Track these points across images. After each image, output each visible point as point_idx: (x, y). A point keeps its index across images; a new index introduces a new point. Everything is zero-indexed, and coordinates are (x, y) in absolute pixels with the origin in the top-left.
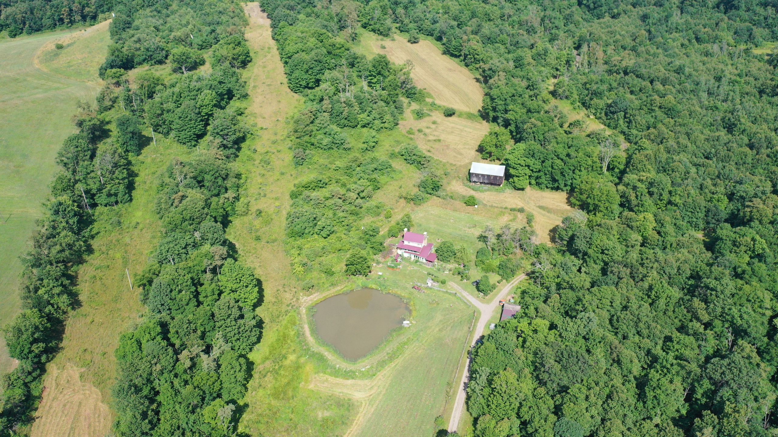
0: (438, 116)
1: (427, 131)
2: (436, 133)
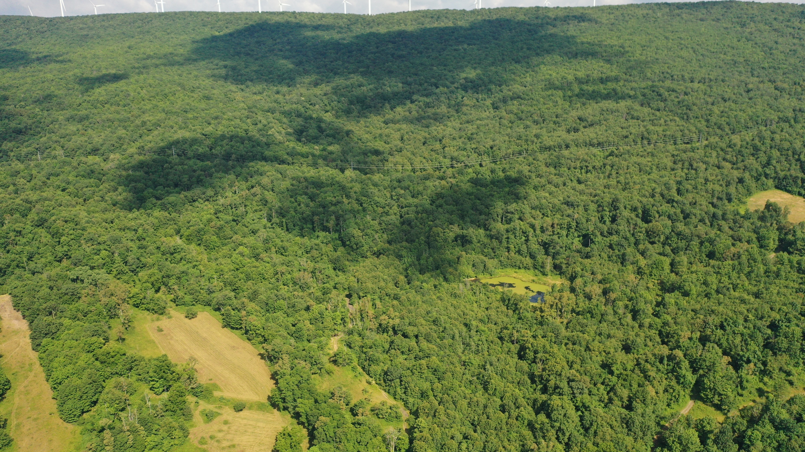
0: (228, 413)
1: (220, 435)
2: (229, 437)
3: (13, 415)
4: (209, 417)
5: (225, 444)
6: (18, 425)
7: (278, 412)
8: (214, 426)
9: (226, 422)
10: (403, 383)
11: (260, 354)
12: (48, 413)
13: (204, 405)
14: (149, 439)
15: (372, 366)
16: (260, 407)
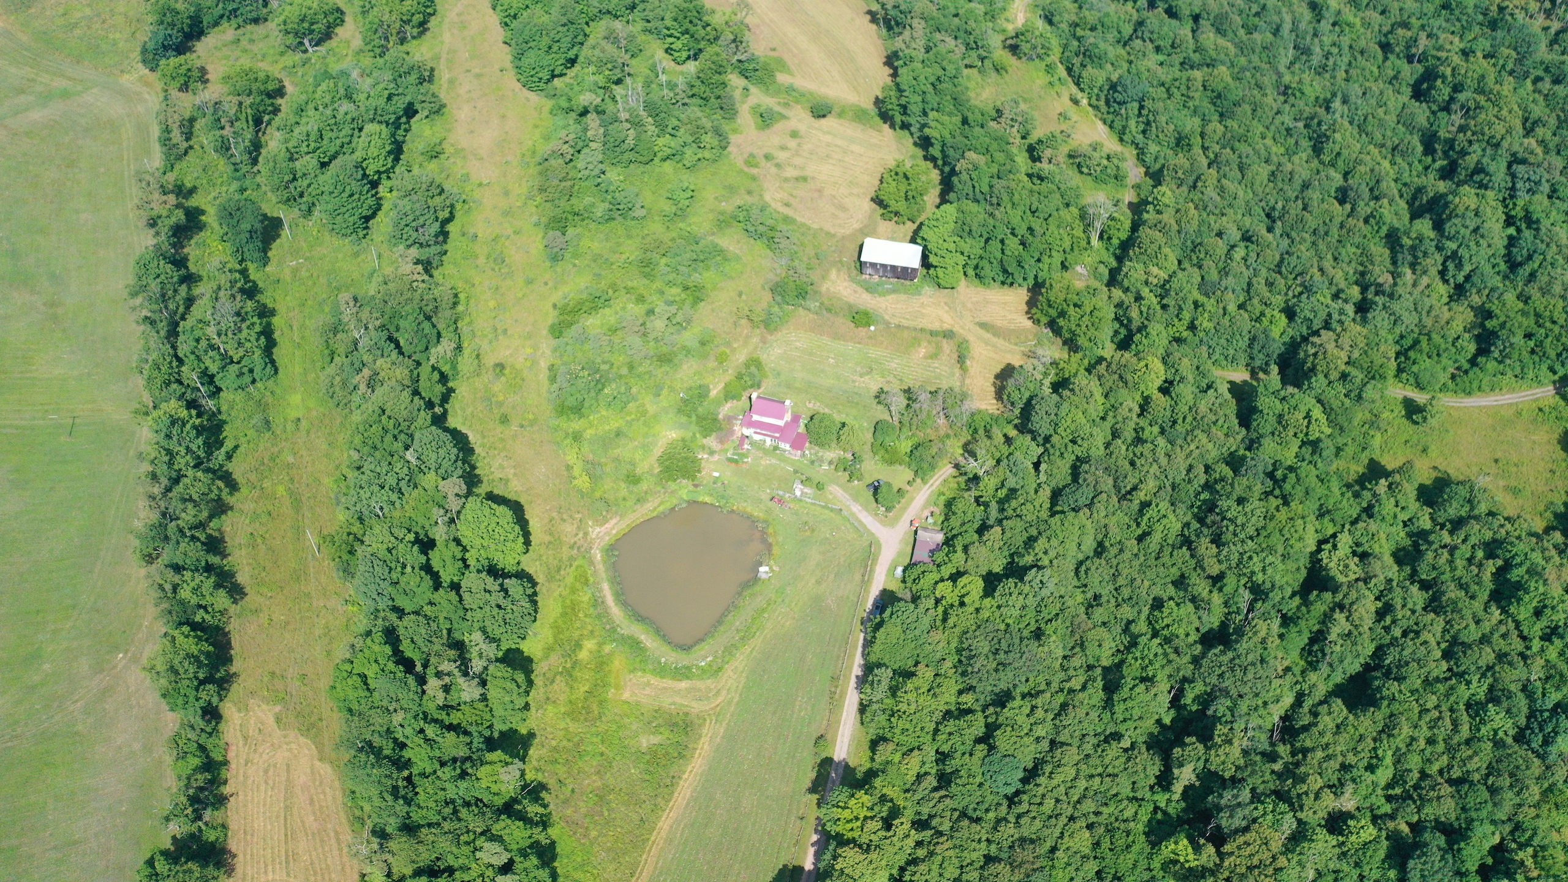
0: (799, 118)
1: (782, 156)
2: (798, 161)
3: (443, 63)
4: (766, 119)
5: (790, 172)
6: (451, 82)
7: (891, 131)
8: (772, 139)
9: (794, 134)
10: (1144, 112)
11: (870, 12)
12: (497, 67)
13: (758, 97)
14: (661, 141)
15: (1089, 67)
16: (859, 116)
